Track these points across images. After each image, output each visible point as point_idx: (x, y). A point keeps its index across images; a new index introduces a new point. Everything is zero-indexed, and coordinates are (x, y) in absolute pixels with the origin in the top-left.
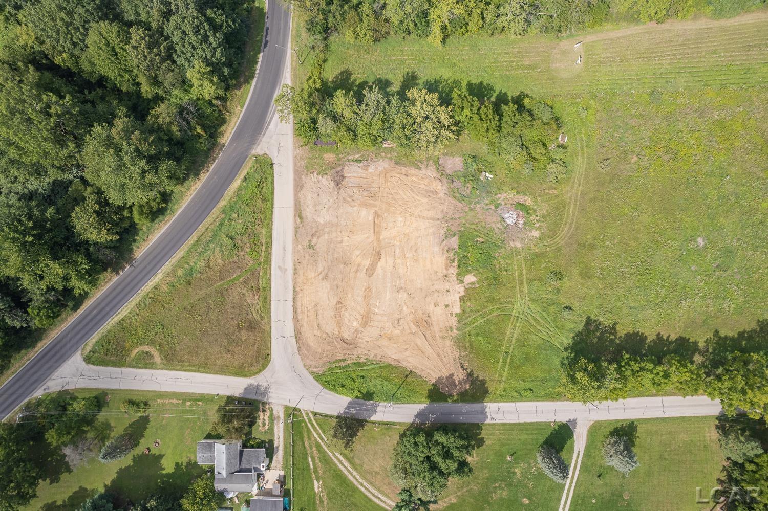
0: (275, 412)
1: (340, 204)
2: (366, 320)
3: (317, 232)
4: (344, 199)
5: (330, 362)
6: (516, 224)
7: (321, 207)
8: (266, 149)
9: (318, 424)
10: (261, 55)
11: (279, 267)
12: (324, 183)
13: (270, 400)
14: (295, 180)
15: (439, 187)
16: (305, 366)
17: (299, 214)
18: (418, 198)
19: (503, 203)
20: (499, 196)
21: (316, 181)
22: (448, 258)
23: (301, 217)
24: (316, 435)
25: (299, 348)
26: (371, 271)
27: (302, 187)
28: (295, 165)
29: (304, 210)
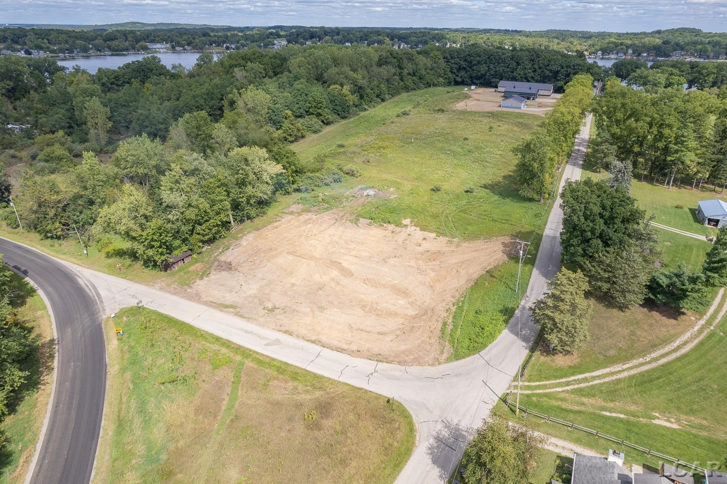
1: (252, 273)
2: (403, 293)
3: (261, 300)
4: (250, 270)
5: (441, 338)
7: (238, 288)
10: (27, 279)
12: (216, 278)
14: (184, 297)
15: (307, 217)
16: (433, 365)
17: (225, 307)
18: (303, 228)
19: (353, 194)
20: (346, 194)
21: (206, 282)
22: (376, 227)
23: (230, 307)
25: (399, 363)
26: (346, 272)
27: (197, 294)
28: (168, 292)
29: (224, 301)
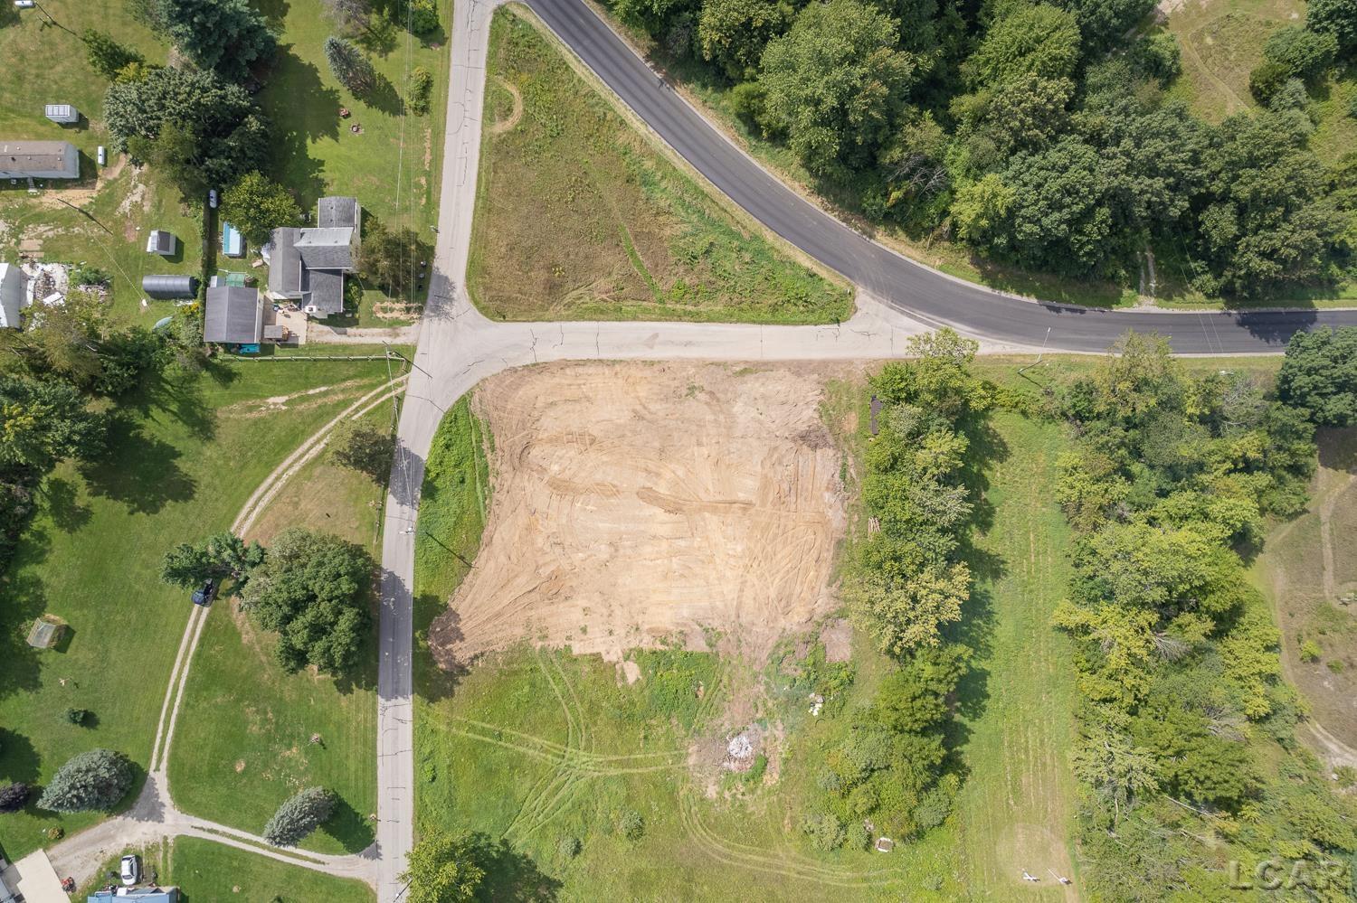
0: (405, 329)
1: (767, 442)
2: (561, 487)
3: (718, 400)
4: (776, 448)
5: (489, 424)
6: (730, 757)
7: (762, 408)
8: (865, 310)
9: (383, 402)
10: (1033, 300)
11: (656, 336)
12: (804, 413)
13: (426, 321)
14: (810, 362)
15: (796, 619)
16: (484, 380)
17: (750, 369)
18: (777, 580)
19: (767, 734)
20: (780, 727)
21: (809, 399)
22: (669, 633)
23: (744, 372)
24: (364, 399)
25: (515, 370)
26: (648, 496)
27: (799, 375)
28: (837, 362)
29: (757, 378)
